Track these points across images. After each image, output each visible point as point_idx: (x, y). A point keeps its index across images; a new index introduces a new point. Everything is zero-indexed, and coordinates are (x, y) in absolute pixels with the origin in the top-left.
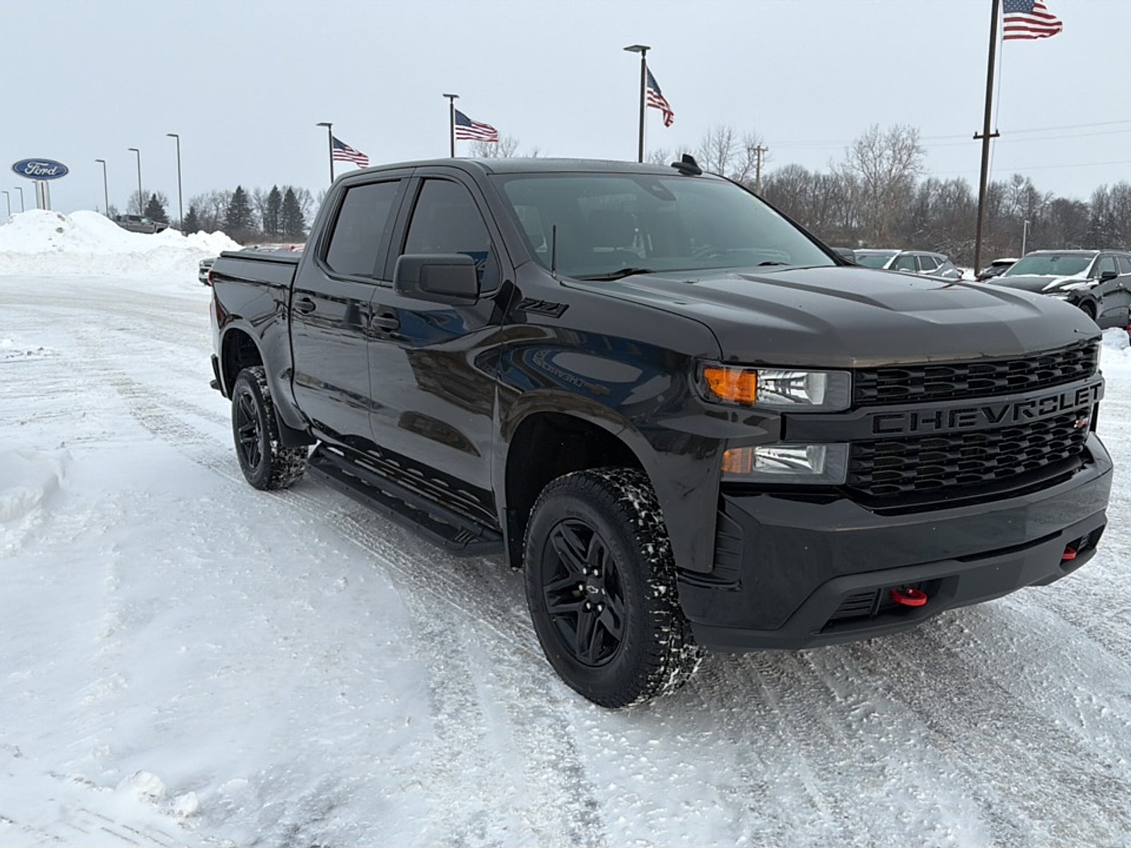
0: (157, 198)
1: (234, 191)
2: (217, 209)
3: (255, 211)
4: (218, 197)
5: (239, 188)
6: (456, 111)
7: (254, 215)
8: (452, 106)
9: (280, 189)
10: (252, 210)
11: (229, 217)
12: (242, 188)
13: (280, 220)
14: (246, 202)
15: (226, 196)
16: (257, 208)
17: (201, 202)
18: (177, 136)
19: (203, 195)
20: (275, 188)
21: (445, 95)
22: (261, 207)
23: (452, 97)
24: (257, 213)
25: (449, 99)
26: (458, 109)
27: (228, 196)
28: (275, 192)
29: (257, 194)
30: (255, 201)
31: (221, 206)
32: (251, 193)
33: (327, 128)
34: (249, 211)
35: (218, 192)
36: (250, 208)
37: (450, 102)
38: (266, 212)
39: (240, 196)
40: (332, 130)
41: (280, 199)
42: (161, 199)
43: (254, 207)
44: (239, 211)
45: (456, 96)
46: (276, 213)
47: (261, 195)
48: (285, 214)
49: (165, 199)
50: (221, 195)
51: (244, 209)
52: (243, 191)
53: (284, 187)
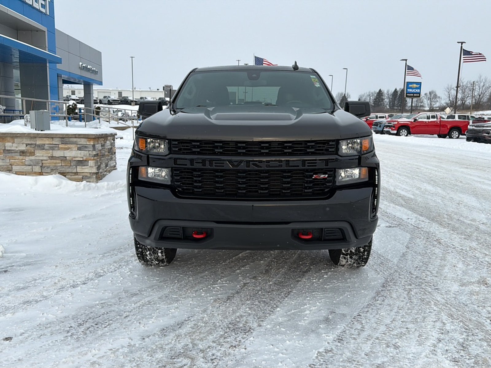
0: (346, 95)
1: (378, 91)
2: (370, 99)
3: (386, 100)
4: (371, 94)
5: (380, 90)
6: (463, 49)
7: (385, 101)
8: (462, 47)
9: (398, 89)
10: (385, 99)
11: (374, 103)
12: (381, 90)
13: (396, 103)
14: (383, 96)
15: (374, 94)
16: (387, 98)
17: (364, 96)
18: (347, 69)
19: (365, 94)
20: (396, 89)
21: (458, 42)
22: (389, 98)
23: (462, 43)
24: (387, 100)
25: (461, 44)
26: (464, 49)
27: (375, 93)
28: (396, 91)
29: (388, 92)
30: (386, 95)
31: (372, 98)
32: (385, 92)
33: (405, 61)
34: (383, 99)
35: (371, 92)
36: (384, 98)
37: (461, 45)
38: (391, 100)
39: (380, 93)
40: (407, 62)
41: (397, 94)
42: (348, 95)
43: (386, 98)
44: (379, 100)
45: (464, 42)
46: (395, 100)
47: (389, 93)
48: (399, 101)
49: (349, 96)
50: (372, 93)
51: (381, 99)
52: (381, 91)
53: (400, 89)
